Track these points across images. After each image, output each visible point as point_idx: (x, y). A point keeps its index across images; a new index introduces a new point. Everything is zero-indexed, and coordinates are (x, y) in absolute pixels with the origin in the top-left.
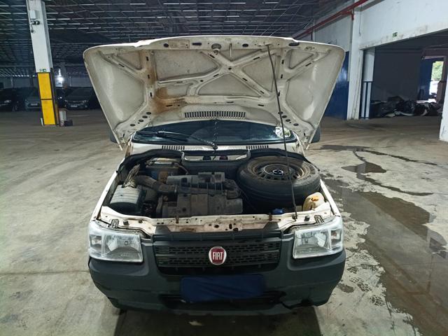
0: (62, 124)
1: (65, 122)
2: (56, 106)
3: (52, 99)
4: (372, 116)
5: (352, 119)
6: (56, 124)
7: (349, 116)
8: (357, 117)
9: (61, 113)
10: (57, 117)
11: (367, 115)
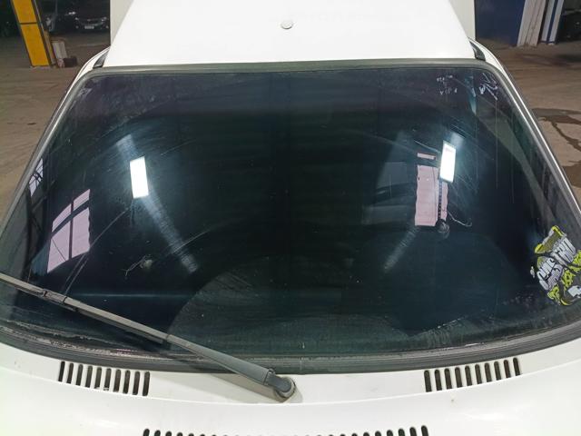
0: (61, 63)
1: (65, 60)
2: (46, 36)
3: (38, 22)
4: (560, 39)
5: (526, 45)
6: (51, 65)
7: (521, 40)
8: (534, 42)
9: (56, 45)
10: (50, 54)
11: (553, 38)
